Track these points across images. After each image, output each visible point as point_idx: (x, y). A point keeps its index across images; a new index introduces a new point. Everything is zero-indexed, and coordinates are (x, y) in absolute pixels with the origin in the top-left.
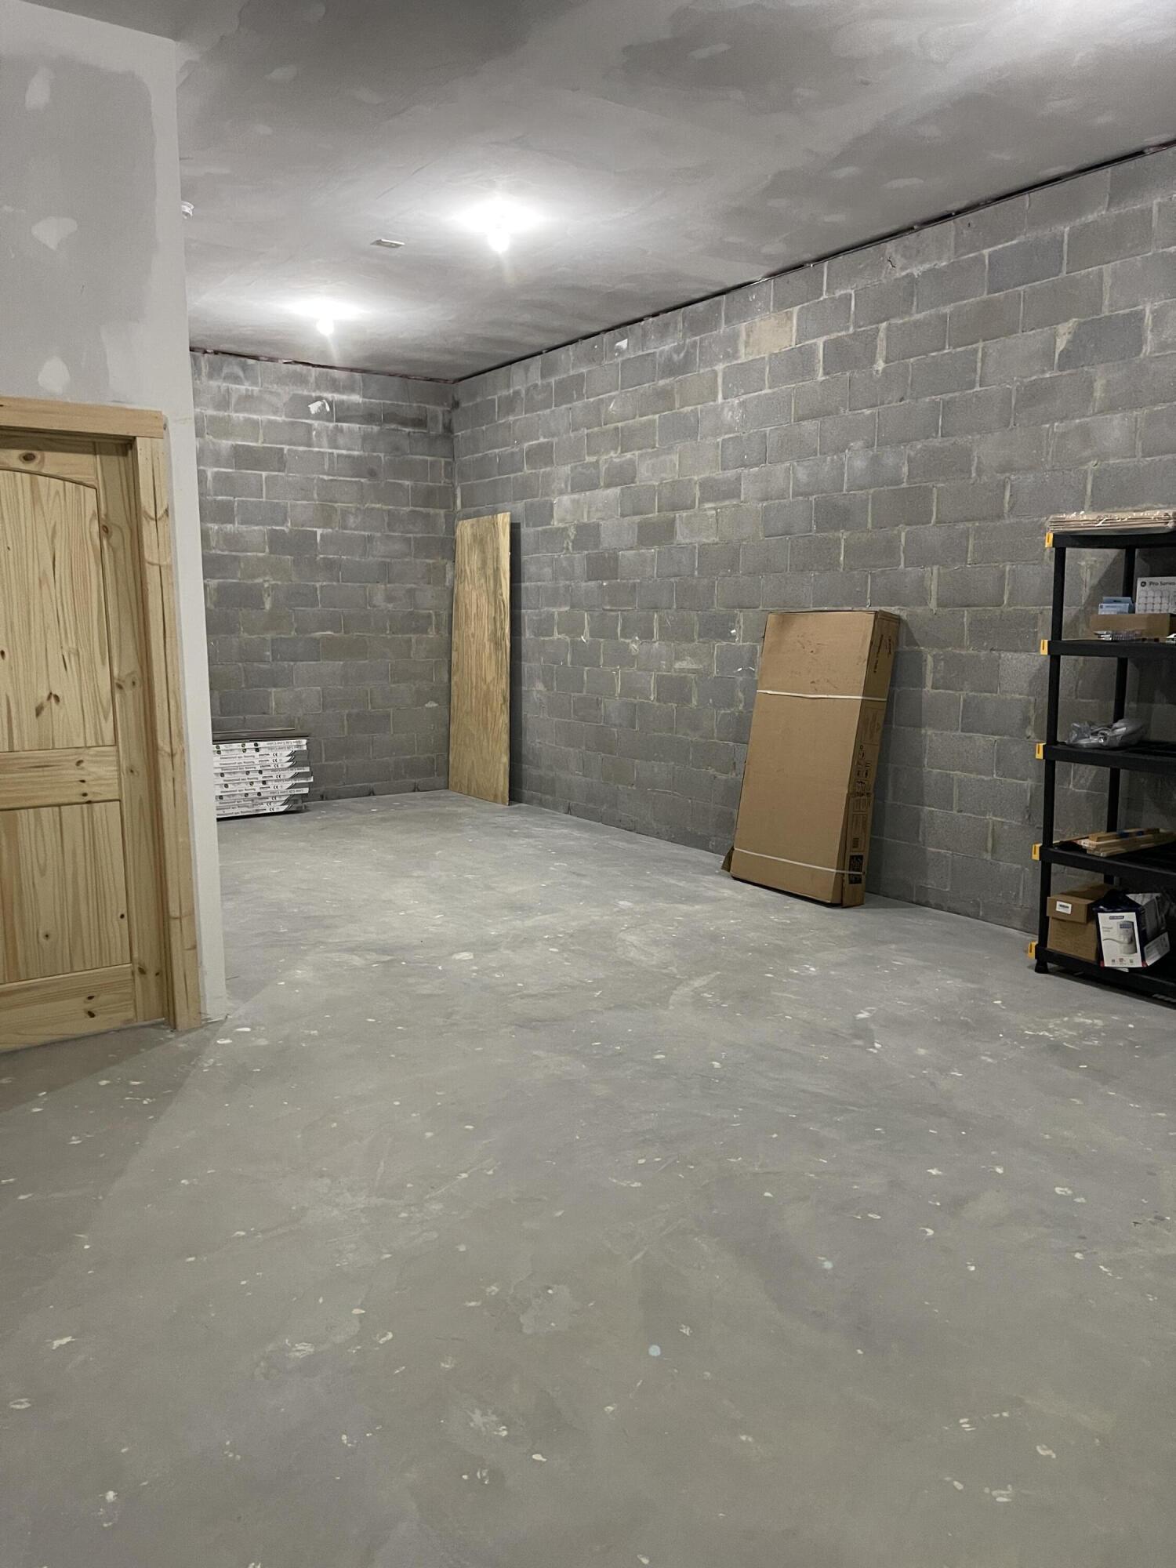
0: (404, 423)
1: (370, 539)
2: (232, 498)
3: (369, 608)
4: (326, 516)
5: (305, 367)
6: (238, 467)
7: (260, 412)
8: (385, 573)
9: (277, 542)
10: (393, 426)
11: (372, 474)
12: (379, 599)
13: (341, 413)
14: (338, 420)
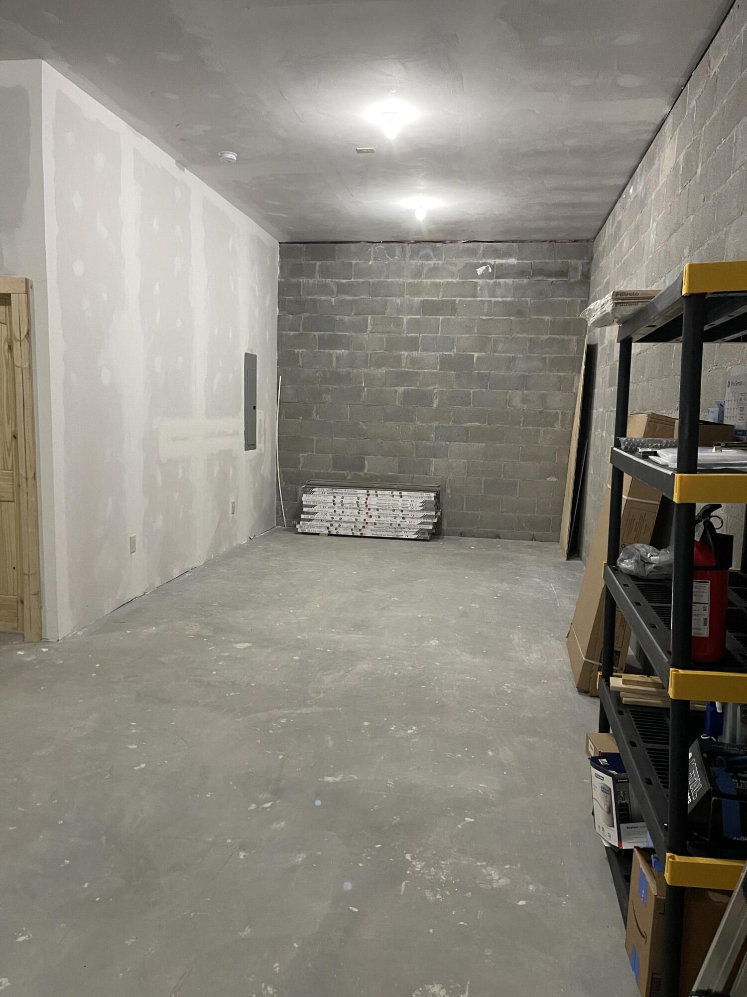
0: (549, 275)
1: (514, 358)
2: (418, 335)
3: (508, 407)
4: (482, 343)
5: (476, 244)
6: (424, 314)
7: (442, 277)
8: (523, 382)
9: (445, 363)
10: (540, 278)
11: (520, 313)
12: (517, 401)
13: (500, 272)
14: (496, 278)
